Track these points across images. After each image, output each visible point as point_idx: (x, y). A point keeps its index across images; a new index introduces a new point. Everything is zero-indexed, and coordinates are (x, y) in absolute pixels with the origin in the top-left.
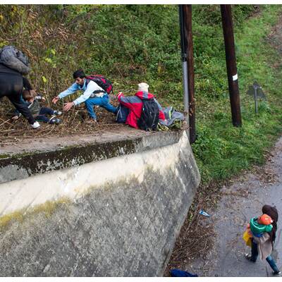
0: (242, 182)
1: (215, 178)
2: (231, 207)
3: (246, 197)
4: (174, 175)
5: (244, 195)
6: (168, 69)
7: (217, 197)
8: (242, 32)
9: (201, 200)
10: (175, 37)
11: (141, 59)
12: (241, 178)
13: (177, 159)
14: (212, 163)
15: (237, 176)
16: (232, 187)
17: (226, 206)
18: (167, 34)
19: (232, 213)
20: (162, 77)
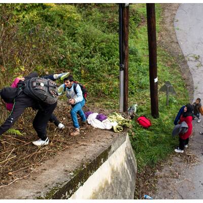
0: (171, 165)
1: (148, 164)
2: (167, 189)
3: (177, 178)
4: (125, 169)
5: (175, 176)
6: (90, 72)
7: (154, 181)
8: (137, 38)
9: (142, 185)
10: (88, 44)
11: (65, 63)
12: (169, 161)
13: (125, 155)
14: (143, 151)
15: (165, 160)
16: (164, 170)
17: (164, 188)
18: (82, 42)
19: (170, 194)
20: (86, 79)
